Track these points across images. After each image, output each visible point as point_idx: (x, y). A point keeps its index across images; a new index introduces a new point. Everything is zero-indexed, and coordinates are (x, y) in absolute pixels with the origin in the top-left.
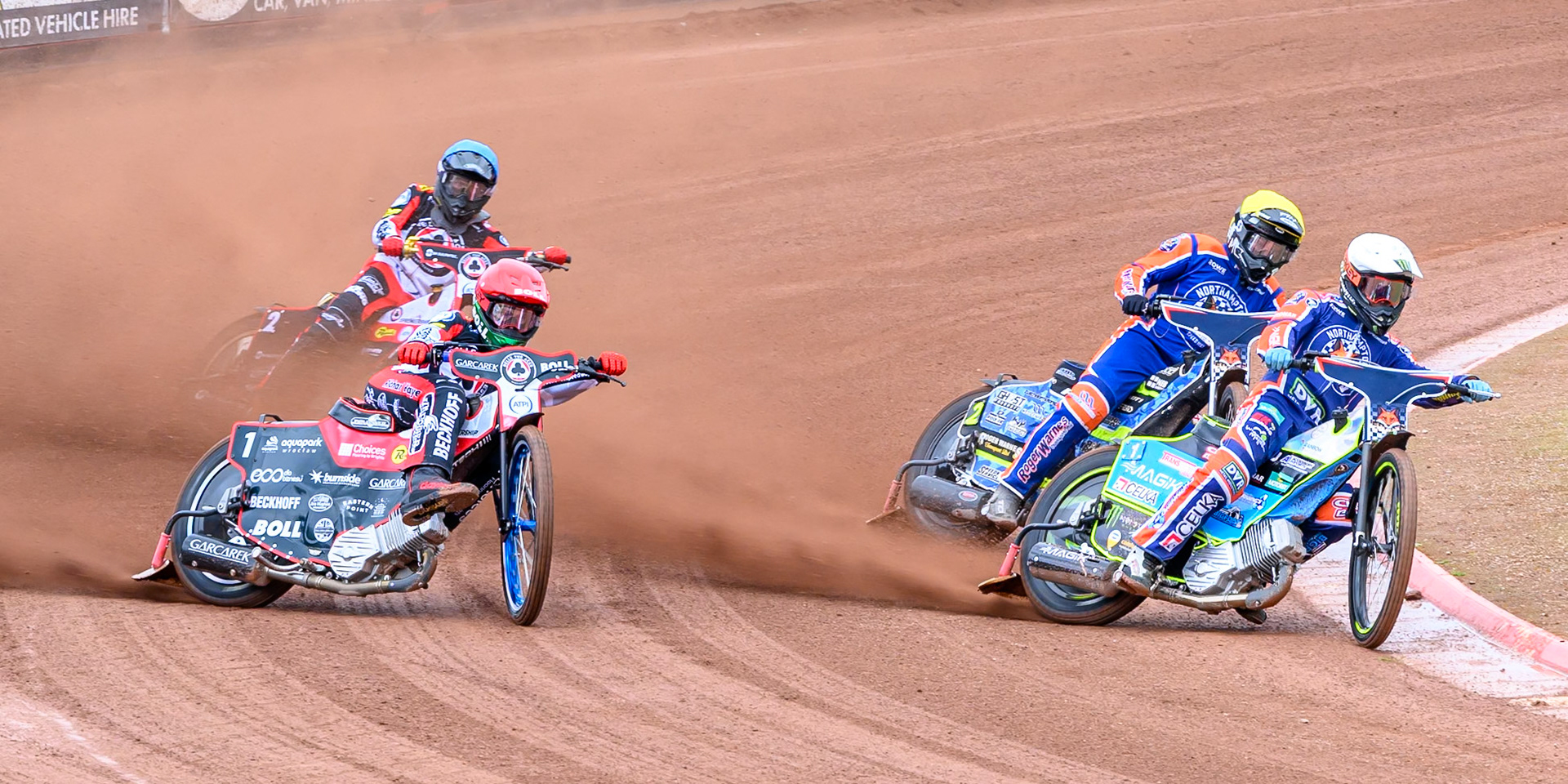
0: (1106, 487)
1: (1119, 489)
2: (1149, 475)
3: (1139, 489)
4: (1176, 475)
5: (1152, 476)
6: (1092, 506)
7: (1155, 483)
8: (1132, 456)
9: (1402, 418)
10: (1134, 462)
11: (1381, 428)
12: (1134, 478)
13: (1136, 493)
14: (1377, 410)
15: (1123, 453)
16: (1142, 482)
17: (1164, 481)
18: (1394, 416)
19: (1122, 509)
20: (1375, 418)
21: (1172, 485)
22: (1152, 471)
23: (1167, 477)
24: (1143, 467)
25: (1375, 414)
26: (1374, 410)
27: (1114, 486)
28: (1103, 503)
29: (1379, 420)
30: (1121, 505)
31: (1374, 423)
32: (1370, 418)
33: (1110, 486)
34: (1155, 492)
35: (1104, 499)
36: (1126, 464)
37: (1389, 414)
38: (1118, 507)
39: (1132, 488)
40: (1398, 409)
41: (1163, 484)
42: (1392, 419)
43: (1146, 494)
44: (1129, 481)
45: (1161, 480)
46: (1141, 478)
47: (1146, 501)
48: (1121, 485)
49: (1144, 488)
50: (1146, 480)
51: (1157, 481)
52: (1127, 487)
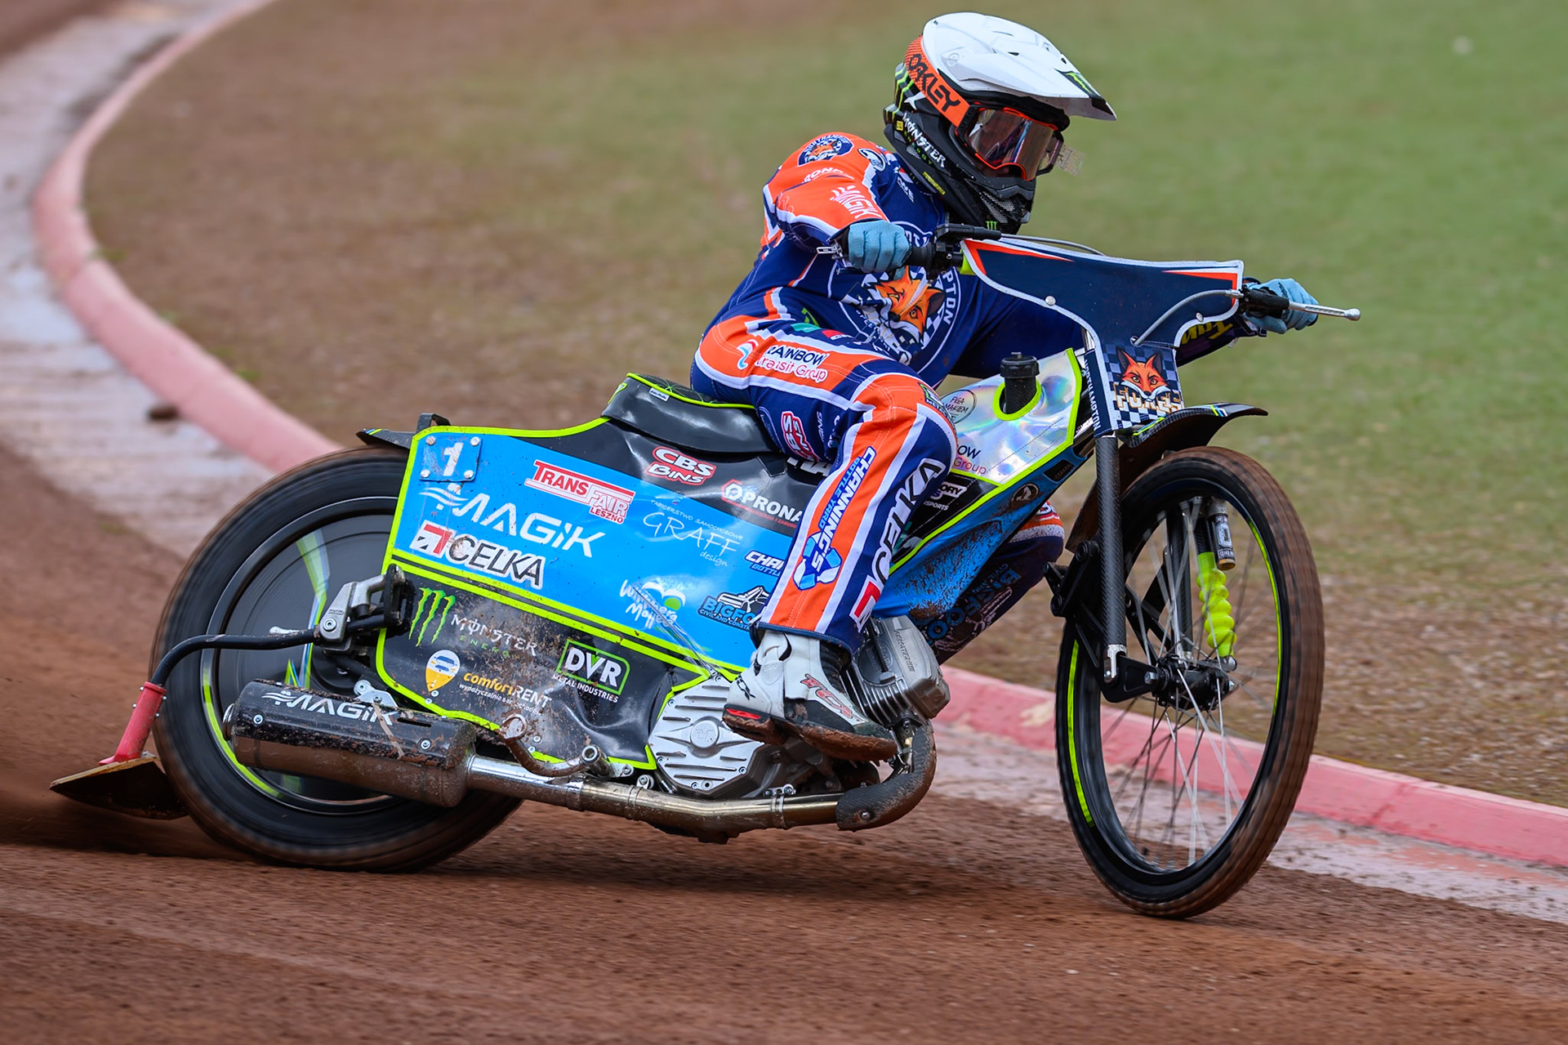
0: (392, 552)
1: (429, 551)
2: (505, 517)
3: (485, 551)
4: (584, 518)
5: (513, 519)
7: (525, 534)
8: (448, 472)
10: (453, 487)
12: (464, 525)
13: (479, 560)
15: (419, 465)
16: (488, 533)
17: (551, 533)
19: (451, 600)
22: (511, 507)
24: (484, 499)
27: (416, 544)
30: (449, 590)
33: (403, 546)
34: (534, 558)
36: (432, 492)
38: (439, 595)
39: (466, 550)
44: (454, 532)
45: (540, 529)
46: (485, 523)
47: (514, 579)
48: (433, 540)
49: (499, 548)
50: (499, 527)
51: (532, 530)
52: (449, 544)
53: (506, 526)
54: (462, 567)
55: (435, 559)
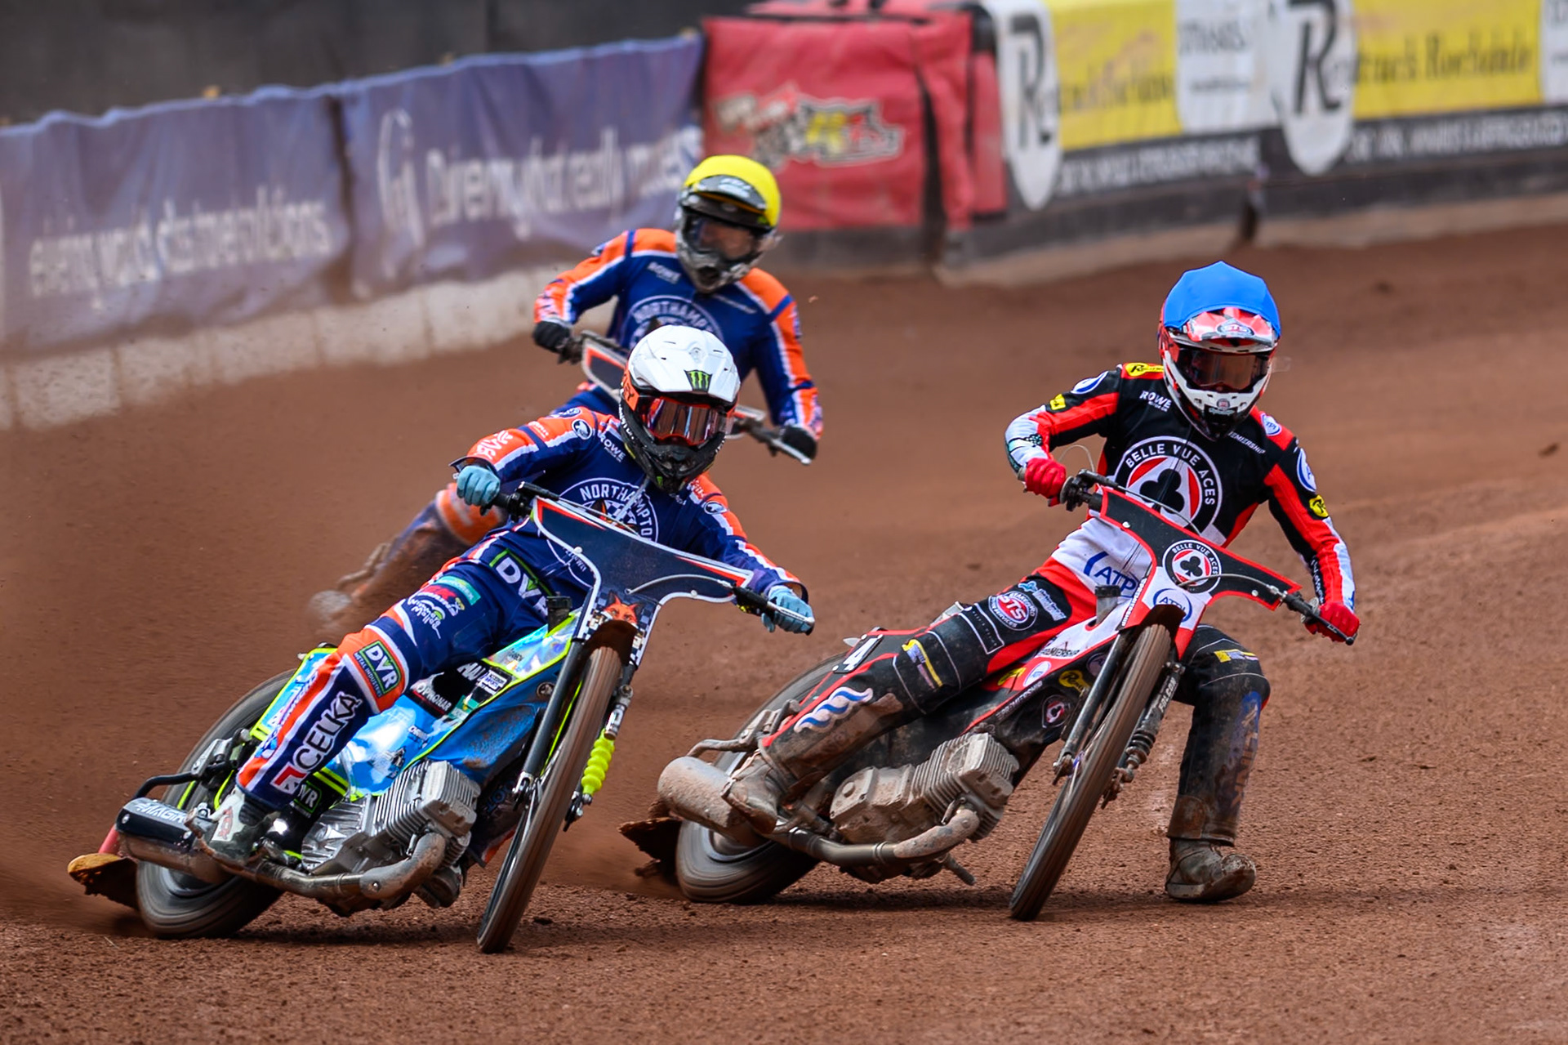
9: (644, 620)
14: (608, 597)
18: (633, 614)
20: (602, 609)
25: (603, 603)
26: (602, 595)
29: (608, 615)
31: (597, 615)
32: (592, 605)
37: (624, 609)
40: (643, 604)
42: (627, 616)
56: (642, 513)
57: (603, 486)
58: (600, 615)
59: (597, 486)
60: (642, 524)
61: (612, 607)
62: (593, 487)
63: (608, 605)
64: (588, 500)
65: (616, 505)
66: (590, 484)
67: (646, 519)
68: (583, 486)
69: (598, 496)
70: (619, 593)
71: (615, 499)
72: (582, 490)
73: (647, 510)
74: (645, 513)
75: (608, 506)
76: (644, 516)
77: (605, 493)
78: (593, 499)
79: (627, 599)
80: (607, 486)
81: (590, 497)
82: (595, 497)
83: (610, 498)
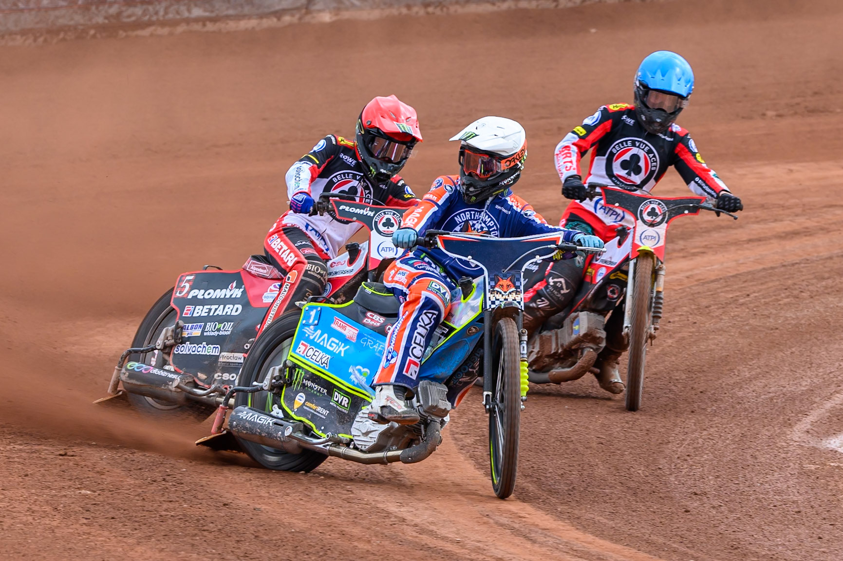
0: (291, 353)
1: (301, 353)
2: (324, 340)
3: (317, 354)
4: (345, 340)
5: (326, 340)
6: (280, 370)
7: (329, 347)
8: (310, 322)
9: (518, 284)
11: (499, 296)
12: (312, 342)
13: (314, 357)
14: (495, 279)
17: (335, 346)
19: (303, 373)
20: (493, 287)
21: (341, 348)
22: (325, 336)
23: (337, 341)
25: (493, 283)
26: (491, 279)
27: (298, 351)
28: (290, 368)
29: (496, 289)
30: (303, 369)
31: (492, 292)
32: (488, 287)
33: (294, 351)
34: (328, 356)
35: (289, 364)
36: (305, 329)
37: (505, 282)
38: (300, 371)
39: (311, 352)
40: (513, 276)
41: (334, 348)
42: (508, 286)
43: (321, 358)
44: (309, 345)
45: (333, 344)
46: (318, 342)
47: (321, 365)
48: (302, 348)
49: (320, 351)
50: (322, 344)
51: (330, 345)
52: (307, 350)
53: (324, 343)
54: (308, 359)
55: (301, 356)
56: (490, 224)
57: (467, 213)
58: (494, 291)
59: (463, 214)
60: (491, 230)
61: (499, 283)
62: (461, 215)
63: (496, 283)
64: (460, 223)
65: (475, 222)
66: (459, 214)
67: (493, 227)
68: (456, 216)
69: (465, 219)
70: (499, 274)
71: (474, 220)
72: (455, 218)
73: (492, 222)
74: (491, 224)
75: (471, 224)
76: (491, 225)
77: (468, 216)
78: (463, 222)
79: (505, 276)
80: (468, 213)
81: (461, 221)
82: (463, 220)
83: (471, 220)
